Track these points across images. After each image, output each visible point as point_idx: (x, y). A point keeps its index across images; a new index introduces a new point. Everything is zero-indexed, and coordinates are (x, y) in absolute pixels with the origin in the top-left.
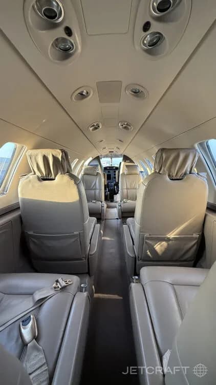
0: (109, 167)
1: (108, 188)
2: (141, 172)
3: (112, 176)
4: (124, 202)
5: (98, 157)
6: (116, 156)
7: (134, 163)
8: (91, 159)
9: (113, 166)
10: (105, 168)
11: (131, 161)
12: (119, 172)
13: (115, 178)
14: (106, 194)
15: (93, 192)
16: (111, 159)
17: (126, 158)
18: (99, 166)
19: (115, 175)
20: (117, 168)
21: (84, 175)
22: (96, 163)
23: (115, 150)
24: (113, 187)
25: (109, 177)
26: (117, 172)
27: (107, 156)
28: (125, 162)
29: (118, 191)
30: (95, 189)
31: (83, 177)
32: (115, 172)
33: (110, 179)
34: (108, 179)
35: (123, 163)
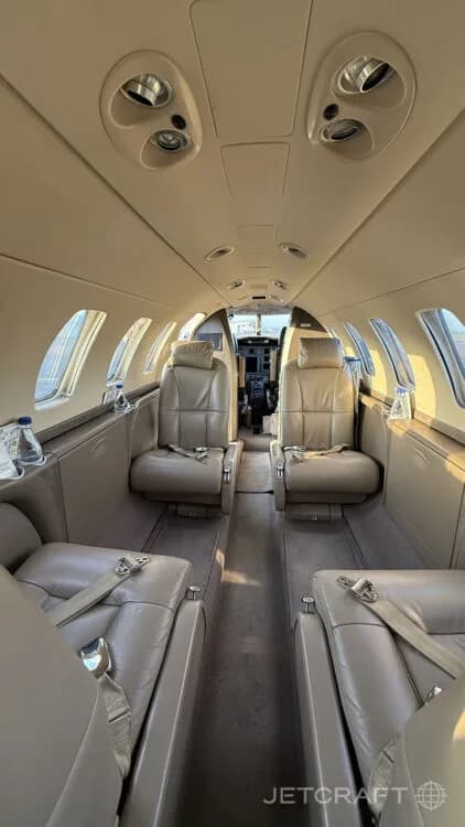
0: (252, 339)
1: (249, 393)
2: (349, 360)
3: (260, 362)
4: (295, 460)
5: (223, 311)
6: (273, 310)
7: (324, 331)
8: (199, 318)
9: (263, 335)
10: (242, 342)
11: (317, 326)
12: (279, 355)
13: (267, 366)
14: (243, 412)
15: (201, 417)
16: (259, 316)
17: (301, 317)
18: (224, 336)
19: (267, 359)
20: (273, 343)
21: (174, 366)
22: (215, 328)
23: (271, 291)
24: (261, 394)
25: (251, 365)
26: (273, 354)
27: (246, 310)
28: (298, 326)
29: (275, 405)
30: (208, 410)
31: (172, 371)
32: (267, 351)
33: (255, 370)
34: (248, 370)
35: (290, 331)
